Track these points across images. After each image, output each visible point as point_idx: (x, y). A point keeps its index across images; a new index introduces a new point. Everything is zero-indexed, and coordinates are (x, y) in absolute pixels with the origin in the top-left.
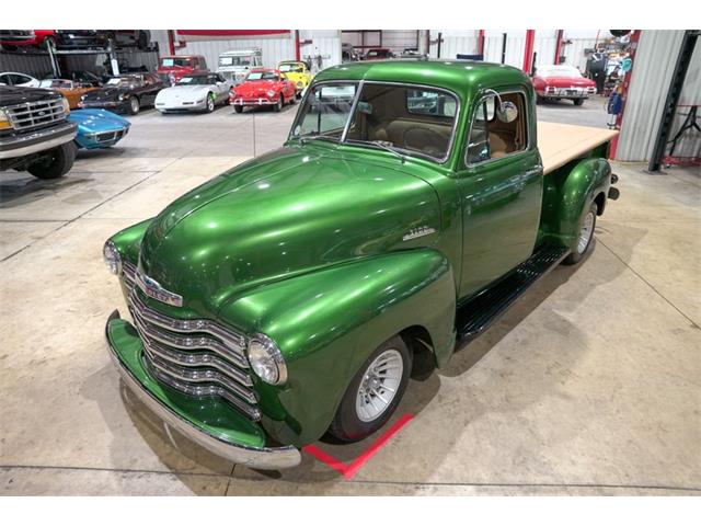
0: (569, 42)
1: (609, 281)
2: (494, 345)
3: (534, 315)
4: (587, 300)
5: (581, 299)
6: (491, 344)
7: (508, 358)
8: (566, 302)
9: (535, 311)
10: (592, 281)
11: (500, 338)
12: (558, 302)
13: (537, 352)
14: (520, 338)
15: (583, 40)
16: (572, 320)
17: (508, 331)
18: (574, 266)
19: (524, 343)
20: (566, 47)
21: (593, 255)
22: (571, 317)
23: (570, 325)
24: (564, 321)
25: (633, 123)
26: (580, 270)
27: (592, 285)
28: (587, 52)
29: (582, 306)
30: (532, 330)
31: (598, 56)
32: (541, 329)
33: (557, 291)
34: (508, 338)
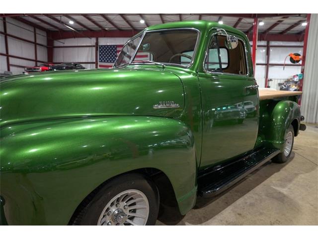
0: (271, 80)
1: (307, 172)
2: (229, 205)
3: (259, 189)
4: (294, 182)
5: (290, 181)
6: (227, 204)
7: (240, 214)
8: (280, 182)
9: (259, 186)
10: (296, 172)
11: (234, 201)
12: (274, 182)
13: (261, 211)
14: (249, 201)
15: (278, 79)
16: (285, 193)
17: (240, 197)
18: (283, 164)
19: (252, 205)
20: (270, 82)
21: (294, 159)
22: (284, 191)
23: (284, 196)
24: (280, 193)
25: (307, 104)
26: (287, 166)
27: (297, 175)
28: (280, 84)
29: (291, 185)
30: (257, 197)
31: (285, 86)
32: (264, 197)
33: (273, 176)
34: (240, 201)
